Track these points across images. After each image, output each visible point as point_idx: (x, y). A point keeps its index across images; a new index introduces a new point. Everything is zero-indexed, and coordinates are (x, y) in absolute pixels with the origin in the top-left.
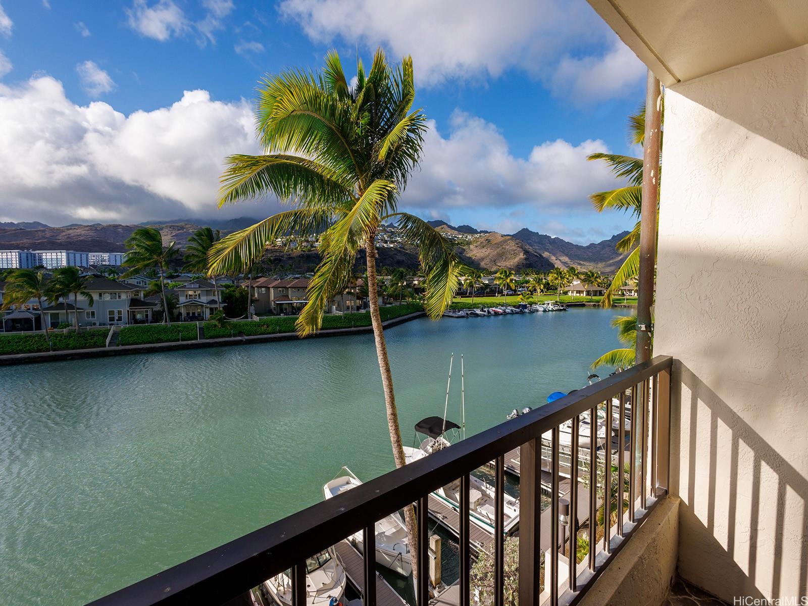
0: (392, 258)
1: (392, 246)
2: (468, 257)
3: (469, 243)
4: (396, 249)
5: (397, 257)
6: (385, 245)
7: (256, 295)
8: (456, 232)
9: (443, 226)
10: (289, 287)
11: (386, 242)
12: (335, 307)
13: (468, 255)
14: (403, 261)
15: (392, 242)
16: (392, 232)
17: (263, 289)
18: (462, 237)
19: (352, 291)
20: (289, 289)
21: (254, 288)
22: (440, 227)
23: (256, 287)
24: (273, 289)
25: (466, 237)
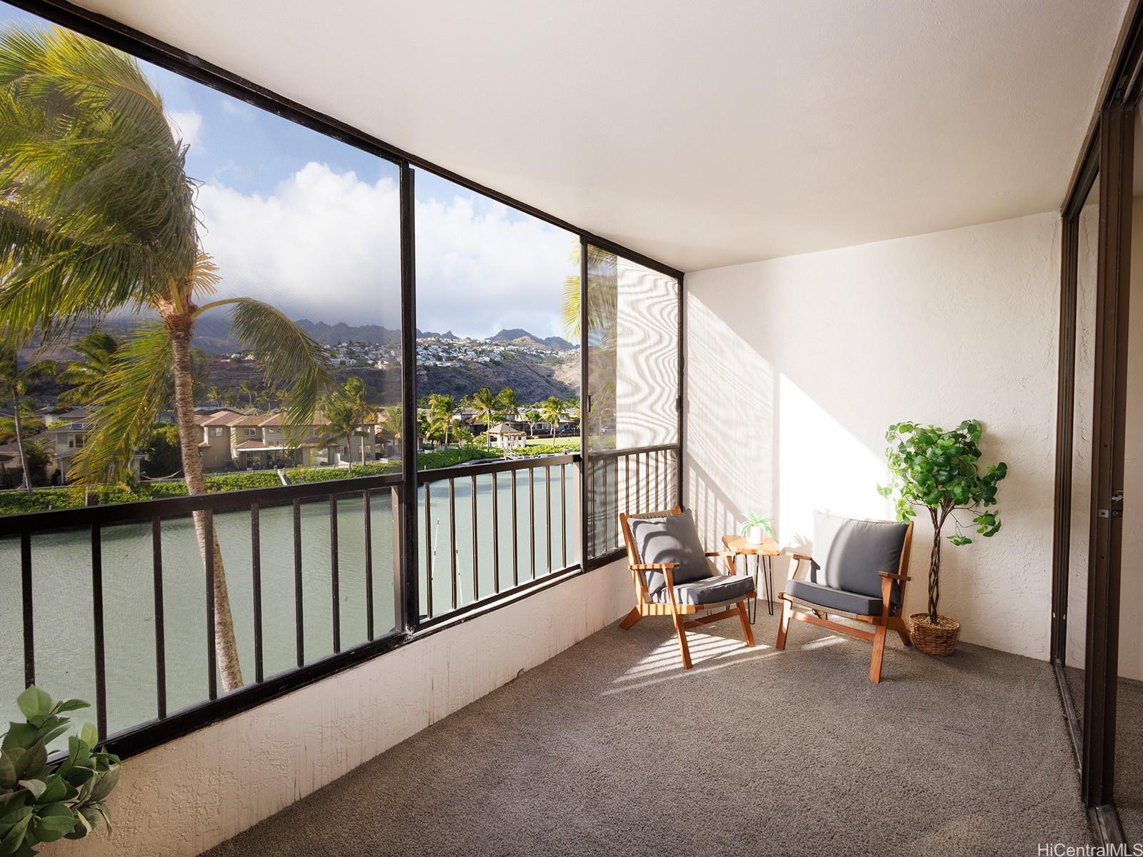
0: (449, 383)
1: (449, 364)
2: (559, 382)
3: (560, 362)
4: (454, 369)
5: (456, 381)
6: (438, 363)
7: (206, 440)
8: (542, 346)
9: (524, 337)
10: (263, 426)
11: (440, 359)
12: (339, 455)
13: (559, 379)
14: (466, 386)
15: (449, 359)
16: (449, 344)
17: (218, 430)
18: (551, 353)
19: (369, 431)
20: (263, 429)
21: (203, 427)
22: (521, 338)
23: (206, 426)
24: (234, 429)
25: (557, 354)
